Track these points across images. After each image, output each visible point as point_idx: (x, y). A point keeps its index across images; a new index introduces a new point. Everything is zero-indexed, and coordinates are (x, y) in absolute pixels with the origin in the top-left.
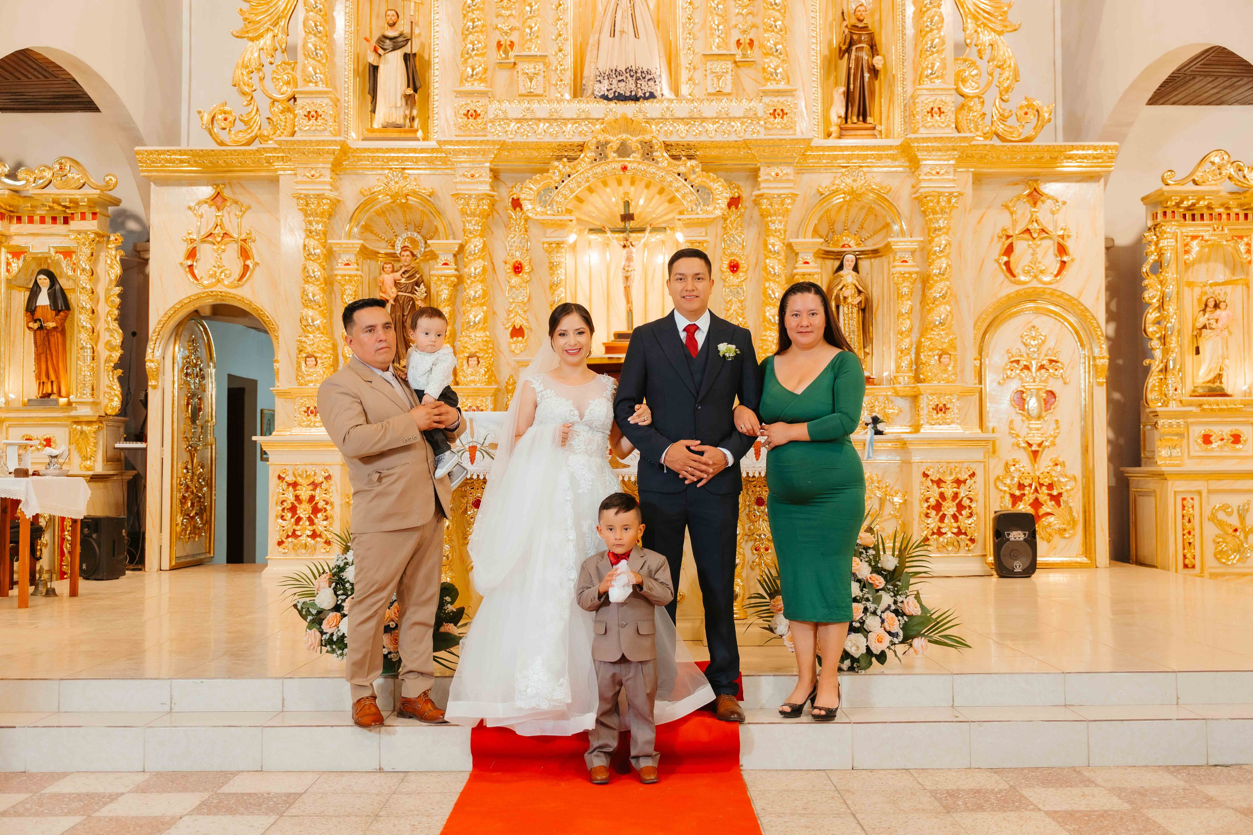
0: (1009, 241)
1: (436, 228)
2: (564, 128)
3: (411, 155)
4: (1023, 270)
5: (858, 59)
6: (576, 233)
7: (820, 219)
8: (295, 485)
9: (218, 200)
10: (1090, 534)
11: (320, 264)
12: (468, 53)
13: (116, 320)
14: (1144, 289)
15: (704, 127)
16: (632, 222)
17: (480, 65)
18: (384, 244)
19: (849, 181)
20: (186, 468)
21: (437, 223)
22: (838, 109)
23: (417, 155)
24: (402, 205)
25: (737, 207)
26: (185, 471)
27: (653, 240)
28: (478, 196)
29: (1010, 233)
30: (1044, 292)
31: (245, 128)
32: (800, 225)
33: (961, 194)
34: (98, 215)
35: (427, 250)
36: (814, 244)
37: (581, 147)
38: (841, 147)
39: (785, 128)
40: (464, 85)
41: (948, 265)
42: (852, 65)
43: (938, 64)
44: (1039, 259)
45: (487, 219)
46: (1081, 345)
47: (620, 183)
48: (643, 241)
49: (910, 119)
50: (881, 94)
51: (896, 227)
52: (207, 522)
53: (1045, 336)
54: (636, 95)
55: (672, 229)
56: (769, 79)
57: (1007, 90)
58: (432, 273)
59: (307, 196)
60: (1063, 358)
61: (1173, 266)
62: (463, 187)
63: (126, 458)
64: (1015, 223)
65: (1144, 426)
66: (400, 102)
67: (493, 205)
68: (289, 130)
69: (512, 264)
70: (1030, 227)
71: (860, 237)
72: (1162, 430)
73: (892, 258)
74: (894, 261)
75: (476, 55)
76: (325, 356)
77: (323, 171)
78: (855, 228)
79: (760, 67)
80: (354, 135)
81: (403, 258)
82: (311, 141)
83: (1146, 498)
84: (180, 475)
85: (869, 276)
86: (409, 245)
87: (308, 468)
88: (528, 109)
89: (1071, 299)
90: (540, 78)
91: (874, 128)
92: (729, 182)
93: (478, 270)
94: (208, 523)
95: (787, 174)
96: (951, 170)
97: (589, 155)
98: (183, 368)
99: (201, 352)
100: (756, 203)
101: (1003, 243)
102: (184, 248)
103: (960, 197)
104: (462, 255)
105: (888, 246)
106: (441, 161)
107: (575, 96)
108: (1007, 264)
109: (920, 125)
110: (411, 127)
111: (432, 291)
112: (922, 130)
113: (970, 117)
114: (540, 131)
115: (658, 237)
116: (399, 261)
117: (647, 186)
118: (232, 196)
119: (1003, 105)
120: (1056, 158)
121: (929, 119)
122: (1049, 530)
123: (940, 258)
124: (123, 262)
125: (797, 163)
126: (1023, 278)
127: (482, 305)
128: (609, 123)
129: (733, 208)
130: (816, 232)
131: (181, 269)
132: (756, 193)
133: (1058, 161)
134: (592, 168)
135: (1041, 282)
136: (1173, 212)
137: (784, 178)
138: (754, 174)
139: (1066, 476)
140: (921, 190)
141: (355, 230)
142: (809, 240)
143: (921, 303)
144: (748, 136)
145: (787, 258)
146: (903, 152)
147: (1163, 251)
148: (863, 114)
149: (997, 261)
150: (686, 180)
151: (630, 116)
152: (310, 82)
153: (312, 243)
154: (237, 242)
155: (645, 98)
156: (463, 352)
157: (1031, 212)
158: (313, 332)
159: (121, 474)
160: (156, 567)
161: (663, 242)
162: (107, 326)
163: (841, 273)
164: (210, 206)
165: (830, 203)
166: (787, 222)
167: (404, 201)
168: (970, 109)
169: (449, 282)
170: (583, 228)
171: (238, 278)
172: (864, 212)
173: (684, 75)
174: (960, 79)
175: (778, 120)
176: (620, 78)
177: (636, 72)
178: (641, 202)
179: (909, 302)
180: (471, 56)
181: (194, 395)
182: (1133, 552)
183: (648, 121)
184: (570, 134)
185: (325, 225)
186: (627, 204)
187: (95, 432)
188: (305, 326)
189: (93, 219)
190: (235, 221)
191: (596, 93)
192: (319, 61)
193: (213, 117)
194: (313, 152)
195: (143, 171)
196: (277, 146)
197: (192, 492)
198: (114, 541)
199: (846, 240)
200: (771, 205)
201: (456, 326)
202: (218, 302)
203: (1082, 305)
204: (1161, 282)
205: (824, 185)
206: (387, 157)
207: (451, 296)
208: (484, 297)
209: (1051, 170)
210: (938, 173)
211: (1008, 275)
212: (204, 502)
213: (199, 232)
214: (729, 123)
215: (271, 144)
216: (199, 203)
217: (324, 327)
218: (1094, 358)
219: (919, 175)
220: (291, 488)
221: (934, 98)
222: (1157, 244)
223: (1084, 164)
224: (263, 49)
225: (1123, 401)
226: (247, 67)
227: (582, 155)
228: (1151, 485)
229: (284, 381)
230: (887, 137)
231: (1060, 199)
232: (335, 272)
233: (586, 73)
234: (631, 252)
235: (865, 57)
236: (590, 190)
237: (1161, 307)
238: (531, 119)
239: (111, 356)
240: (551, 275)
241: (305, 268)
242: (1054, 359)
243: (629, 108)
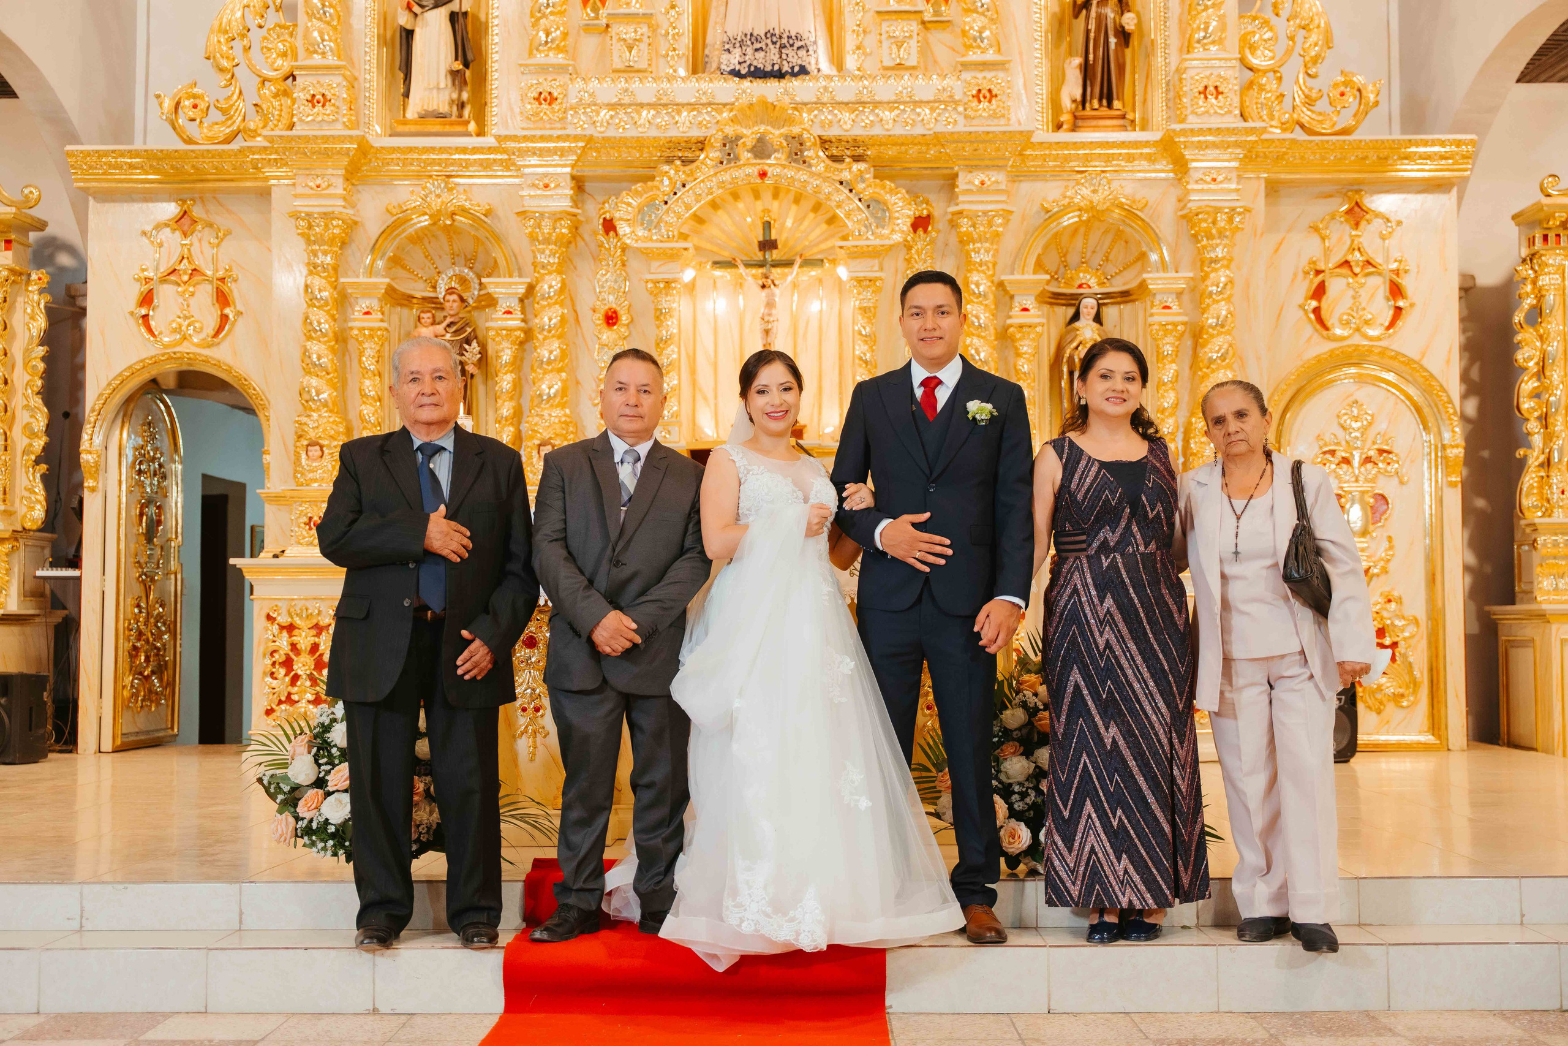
0: (1321, 277)
1: (496, 262)
2: (677, 118)
3: (456, 156)
4: (1340, 320)
5: (1099, 18)
6: (694, 267)
7: (1046, 247)
8: (290, 628)
9: (184, 222)
10: (1438, 702)
11: (328, 312)
12: (540, 11)
13: (38, 393)
14: (1517, 346)
15: (878, 115)
16: (775, 252)
17: (558, 28)
18: (421, 285)
19: (1086, 192)
20: (138, 606)
21: (497, 254)
22: (1072, 88)
23: (467, 157)
24: (447, 229)
25: (925, 231)
26: (136, 610)
27: (805, 278)
28: (554, 214)
29: (1321, 267)
30: (1370, 350)
31: (224, 118)
32: (1016, 257)
33: (1247, 210)
34: (14, 244)
35: (482, 292)
36: (1038, 282)
37: (702, 144)
38: (1075, 143)
39: (994, 116)
40: (535, 57)
41: (1230, 313)
42: (1092, 26)
43: (1214, 23)
44: (1363, 305)
45: (567, 247)
46: (1424, 428)
47: (757, 195)
48: (790, 279)
49: (1175, 103)
50: (1134, 67)
51: (1154, 257)
52: (168, 684)
53: (1372, 416)
54: (780, 70)
55: (834, 262)
56: (971, 46)
57: (1315, 60)
58: (490, 324)
59: (308, 214)
60: (1400, 446)
61: (1558, 313)
62: (535, 203)
63: (52, 592)
64: (1327, 252)
65: (1519, 546)
66: (444, 81)
67: (576, 228)
68: (285, 121)
69: (603, 312)
70: (1349, 258)
71: (1104, 273)
72: (1544, 551)
73: (1149, 303)
74: (1152, 306)
75: (551, 13)
76: (335, 443)
77: (333, 180)
78: (1097, 260)
79: (958, 30)
80: (378, 129)
81: (447, 305)
82: (316, 137)
83: (1521, 651)
84: (130, 616)
85: (1118, 328)
86: (457, 286)
87: (308, 604)
88: (626, 90)
89: (1409, 362)
90: (643, 46)
91: (1123, 117)
92: (914, 195)
93: (554, 321)
94: (171, 684)
95: (996, 182)
96: (1234, 175)
97: (715, 154)
98: (134, 463)
99: (162, 441)
100: (953, 224)
101: (1311, 281)
102: (135, 291)
103: (1248, 215)
104: (531, 299)
105: (1143, 285)
106: (501, 165)
107: (695, 71)
108: (1317, 311)
109: (1189, 112)
110: (461, 116)
111: (490, 352)
112: (1191, 118)
113: (1262, 100)
114: (642, 121)
115: (813, 273)
116: (443, 309)
117: (797, 200)
118: (204, 216)
119: (1311, 82)
120: (1386, 158)
121: (1201, 103)
122: (1379, 696)
123: (1217, 302)
124: (50, 312)
125: (1012, 166)
126: (1338, 331)
127: (560, 371)
128: (741, 110)
129: (920, 231)
130: (1039, 266)
131: (132, 322)
132: (953, 209)
133: (1390, 162)
134: (716, 174)
135: (1366, 336)
136: (1558, 236)
137: (993, 187)
138: (951, 181)
139: (1403, 618)
140: (1189, 205)
141: (380, 263)
142: (1029, 276)
143: (1191, 367)
144: (939, 128)
145: (997, 303)
146: (1165, 150)
147: (1544, 293)
148: (1108, 97)
149: (1302, 307)
150: (851, 191)
151: (770, 100)
152: (315, 52)
153: (317, 282)
154: (211, 282)
155: (794, 75)
156: (532, 438)
157: (1351, 236)
158: (318, 410)
159: (45, 616)
160: (93, 747)
161: (820, 281)
162: (25, 402)
163: (1077, 324)
164: (174, 230)
165: (1060, 223)
166: (997, 251)
167: (448, 222)
168: (1262, 88)
169: (513, 338)
170: (704, 260)
171: (212, 333)
172: (1109, 238)
173: (850, 42)
174: (1247, 44)
175: (985, 104)
176: (758, 46)
177: (781, 37)
178: (789, 223)
179: (1174, 366)
180: (544, 16)
181: (150, 502)
182: (1504, 729)
183: (798, 106)
184: (686, 126)
185: (337, 257)
186: (767, 226)
187: (7, 555)
188: (306, 401)
189: (7, 249)
190: (209, 252)
191: (723, 67)
192: (328, 23)
193: (178, 104)
194: (319, 152)
195: (77, 180)
196: (267, 144)
197: (147, 641)
198: (31, 709)
199: (1083, 277)
200: (974, 226)
201: (522, 401)
202: (185, 368)
203: (1426, 370)
204: (1541, 337)
205: (1050, 199)
206: (425, 161)
207: (515, 357)
208: (562, 359)
209: (1379, 175)
210: (1214, 180)
211: (1318, 327)
212: (164, 656)
213: (157, 269)
214: (913, 110)
215: (260, 141)
216: (158, 227)
217: (334, 403)
218: (1444, 447)
219: (1188, 183)
220: (285, 634)
221: (1208, 73)
222: (1534, 282)
223: (1427, 167)
224: (248, 6)
225: (1489, 510)
226: (226, 32)
227: (702, 156)
228: (1529, 630)
229: (276, 481)
230: (1143, 129)
231: (1392, 219)
232: (350, 324)
233: (709, 39)
234: (773, 295)
235: (1111, 15)
236: (714, 205)
237: (1541, 373)
238: (630, 105)
239: (31, 445)
240: (658, 327)
241: (307, 318)
242: (1386, 448)
243: (771, 89)
